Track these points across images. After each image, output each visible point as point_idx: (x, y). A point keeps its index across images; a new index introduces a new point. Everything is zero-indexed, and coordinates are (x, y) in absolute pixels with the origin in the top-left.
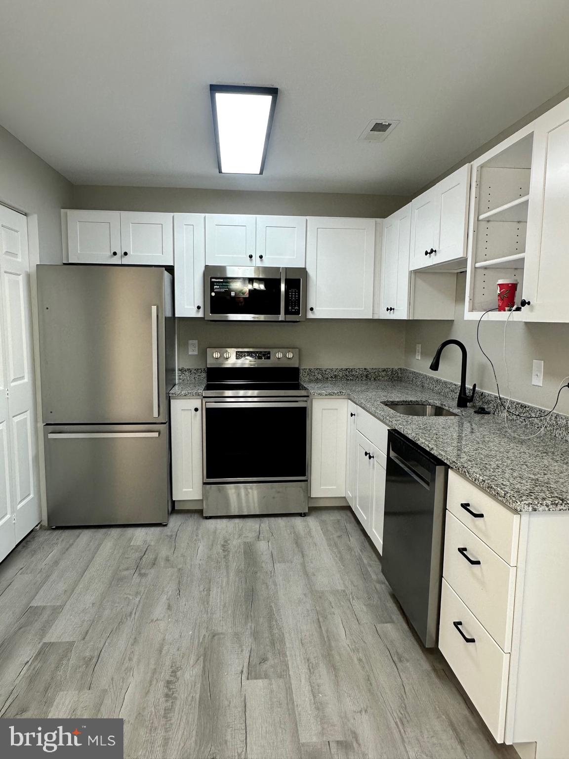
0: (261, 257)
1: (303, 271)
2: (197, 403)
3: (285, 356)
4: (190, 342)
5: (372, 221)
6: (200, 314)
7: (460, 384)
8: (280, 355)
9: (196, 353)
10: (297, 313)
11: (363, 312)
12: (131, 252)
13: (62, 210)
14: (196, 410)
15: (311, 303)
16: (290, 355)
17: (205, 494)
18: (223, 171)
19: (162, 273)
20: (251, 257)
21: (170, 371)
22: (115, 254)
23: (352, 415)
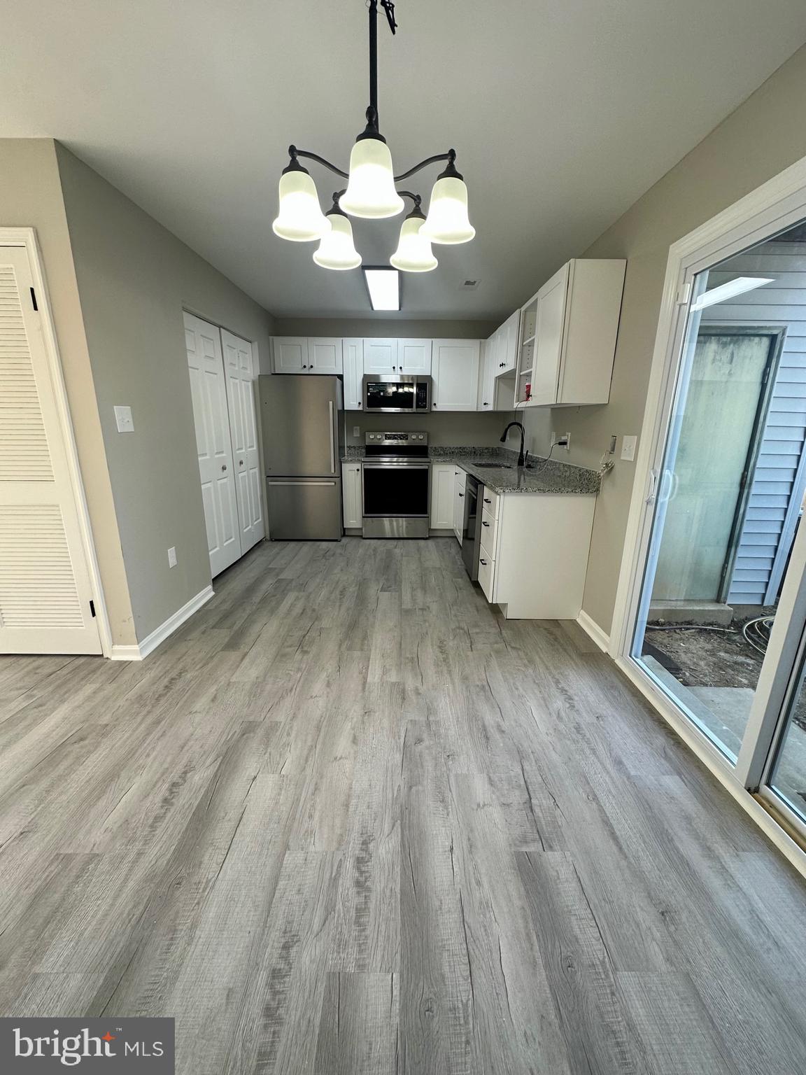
0: (401, 368)
1: (429, 378)
2: (358, 466)
3: (418, 437)
4: (355, 427)
5: (477, 341)
6: (361, 408)
7: (519, 451)
8: (414, 437)
9: (358, 435)
10: (425, 407)
11: (471, 407)
12: (315, 366)
13: (271, 337)
14: (358, 470)
15: (435, 400)
16: (421, 437)
17: (364, 524)
18: (375, 308)
19: (336, 380)
20: (394, 368)
21: (341, 448)
22: (305, 367)
23: (456, 473)
